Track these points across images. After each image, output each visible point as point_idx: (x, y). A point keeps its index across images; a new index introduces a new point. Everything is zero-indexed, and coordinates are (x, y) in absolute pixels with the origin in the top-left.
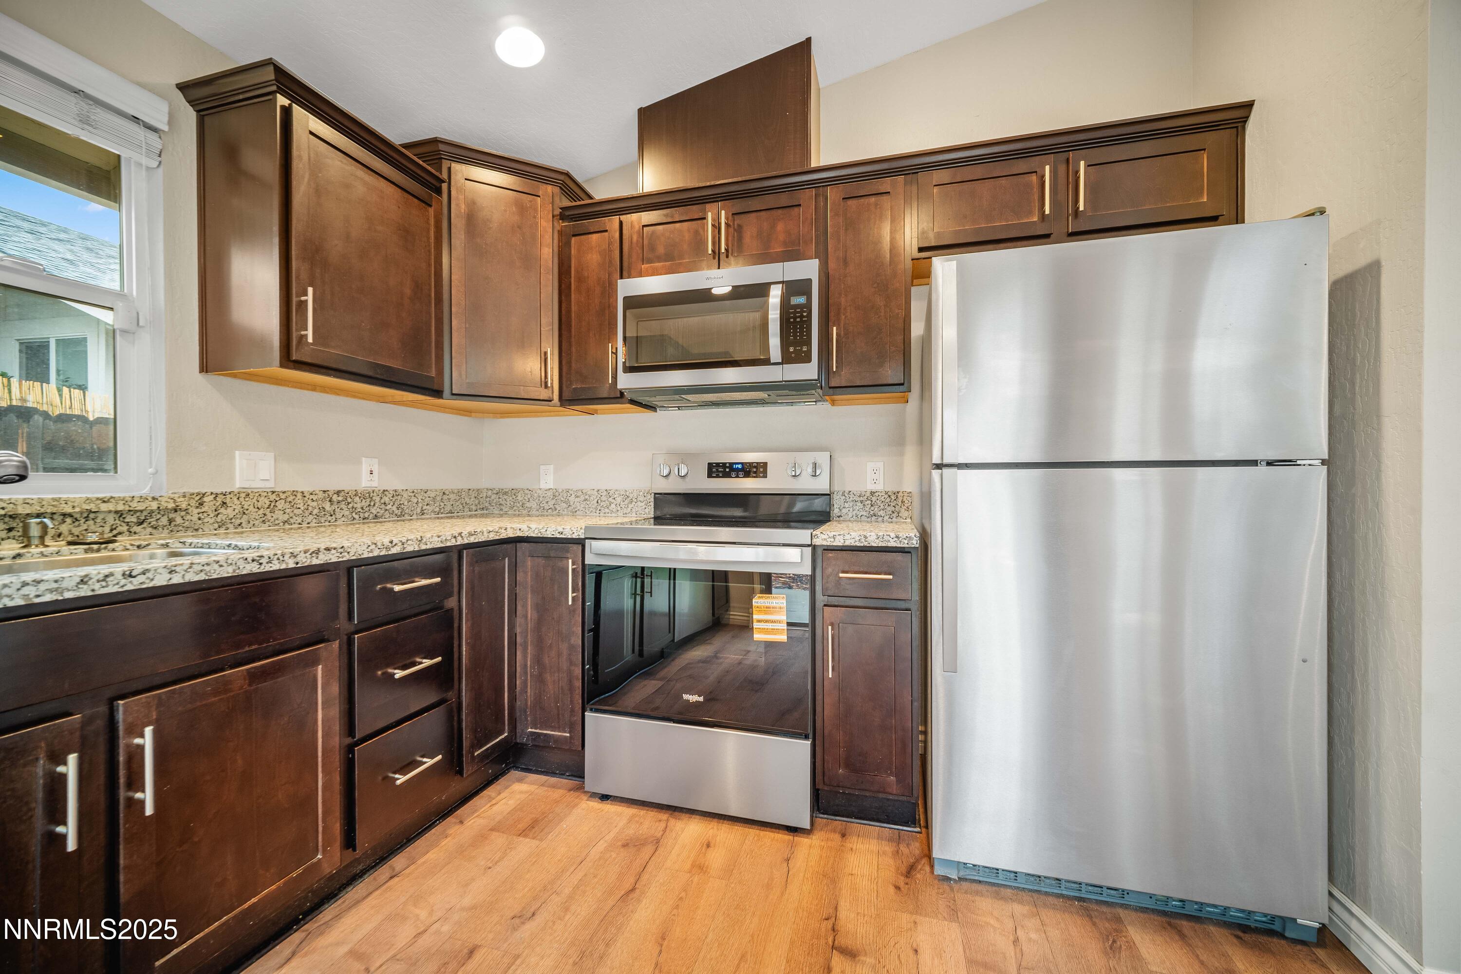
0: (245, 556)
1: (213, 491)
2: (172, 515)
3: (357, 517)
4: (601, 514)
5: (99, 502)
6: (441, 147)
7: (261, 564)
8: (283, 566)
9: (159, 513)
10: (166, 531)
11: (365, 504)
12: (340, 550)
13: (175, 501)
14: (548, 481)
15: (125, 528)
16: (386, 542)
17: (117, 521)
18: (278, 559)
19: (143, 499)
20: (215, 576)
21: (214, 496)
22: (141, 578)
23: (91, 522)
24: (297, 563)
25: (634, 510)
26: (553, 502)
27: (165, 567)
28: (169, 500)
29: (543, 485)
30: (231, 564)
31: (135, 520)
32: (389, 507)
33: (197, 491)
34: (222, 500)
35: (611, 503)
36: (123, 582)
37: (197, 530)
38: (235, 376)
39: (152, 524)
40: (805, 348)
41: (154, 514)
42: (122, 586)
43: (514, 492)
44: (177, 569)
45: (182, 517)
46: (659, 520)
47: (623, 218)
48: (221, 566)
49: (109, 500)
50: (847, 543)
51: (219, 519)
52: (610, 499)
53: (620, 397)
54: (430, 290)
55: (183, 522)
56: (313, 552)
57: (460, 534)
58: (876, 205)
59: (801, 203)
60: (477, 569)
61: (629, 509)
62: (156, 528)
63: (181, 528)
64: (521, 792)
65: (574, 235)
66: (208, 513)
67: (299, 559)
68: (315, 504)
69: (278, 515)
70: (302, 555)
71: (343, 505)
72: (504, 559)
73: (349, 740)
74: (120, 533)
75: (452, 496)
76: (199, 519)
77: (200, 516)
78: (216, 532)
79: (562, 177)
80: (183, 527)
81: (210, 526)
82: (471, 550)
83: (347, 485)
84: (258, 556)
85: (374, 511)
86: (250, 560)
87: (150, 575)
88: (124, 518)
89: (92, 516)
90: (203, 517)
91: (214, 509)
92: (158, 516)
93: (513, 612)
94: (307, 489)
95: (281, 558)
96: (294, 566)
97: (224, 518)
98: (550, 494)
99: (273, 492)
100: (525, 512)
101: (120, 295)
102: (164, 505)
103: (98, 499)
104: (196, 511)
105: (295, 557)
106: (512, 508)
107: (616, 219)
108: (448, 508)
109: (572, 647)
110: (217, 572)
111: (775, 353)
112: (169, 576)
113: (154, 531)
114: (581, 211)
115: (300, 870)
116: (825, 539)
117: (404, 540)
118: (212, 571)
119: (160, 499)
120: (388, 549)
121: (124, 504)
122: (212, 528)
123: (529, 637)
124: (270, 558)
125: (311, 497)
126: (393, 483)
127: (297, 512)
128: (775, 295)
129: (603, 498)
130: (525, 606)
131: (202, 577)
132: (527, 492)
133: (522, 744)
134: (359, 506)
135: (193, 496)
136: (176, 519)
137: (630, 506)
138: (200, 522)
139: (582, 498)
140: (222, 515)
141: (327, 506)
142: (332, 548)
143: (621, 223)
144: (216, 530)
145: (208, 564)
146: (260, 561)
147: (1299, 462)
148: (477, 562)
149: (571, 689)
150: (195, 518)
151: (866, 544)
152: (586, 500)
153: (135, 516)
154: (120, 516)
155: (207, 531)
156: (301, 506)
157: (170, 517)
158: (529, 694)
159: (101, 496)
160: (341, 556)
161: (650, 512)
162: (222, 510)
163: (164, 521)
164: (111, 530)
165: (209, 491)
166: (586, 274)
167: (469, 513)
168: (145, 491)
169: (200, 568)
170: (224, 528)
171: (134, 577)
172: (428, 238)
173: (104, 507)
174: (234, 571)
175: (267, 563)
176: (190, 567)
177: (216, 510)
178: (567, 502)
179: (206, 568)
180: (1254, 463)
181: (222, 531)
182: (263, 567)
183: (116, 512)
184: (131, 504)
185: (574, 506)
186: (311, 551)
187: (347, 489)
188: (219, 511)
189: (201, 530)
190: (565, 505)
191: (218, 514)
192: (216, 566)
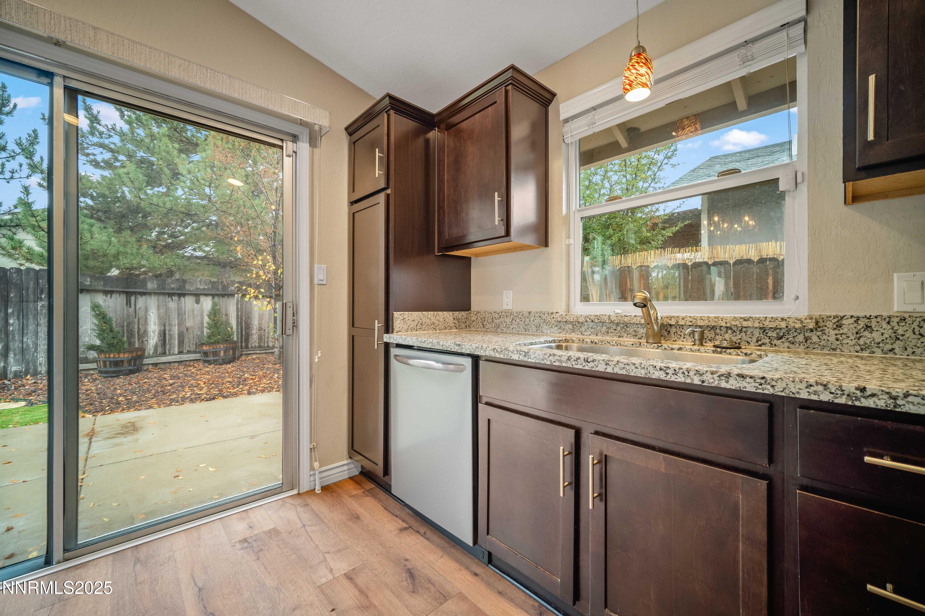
0: (655, 364)
1: (853, 314)
2: (808, 334)
5: (742, 320)
7: (667, 374)
8: (688, 381)
9: (795, 331)
10: (802, 347)
12: (759, 381)
13: (802, 322)
15: (767, 341)
17: (761, 335)
18: (683, 373)
19: (774, 319)
20: (632, 374)
21: (855, 319)
23: (743, 334)
24: (703, 382)
27: (604, 360)
28: (796, 321)
30: (644, 368)
31: (775, 336)
33: (834, 314)
34: (866, 323)
36: (584, 364)
37: (834, 350)
39: (789, 340)
41: (790, 332)
42: (584, 366)
44: (610, 363)
45: (818, 337)
48: (637, 368)
49: (748, 319)
51: (861, 341)
55: (818, 340)
56: (722, 375)
62: (793, 343)
63: (817, 346)
66: (847, 335)
67: (705, 378)
70: (709, 374)
74: (764, 344)
76: (837, 340)
77: (838, 336)
78: (856, 354)
80: (820, 345)
81: (850, 347)
84: (665, 367)
86: (658, 368)
87: (596, 363)
88: (767, 333)
89: (744, 330)
90: (841, 338)
91: (854, 332)
92: (795, 334)
95: (686, 373)
96: (700, 383)
97: (868, 342)
102: (792, 325)
103: (741, 318)
104: (834, 332)
105: (701, 375)
110: (634, 372)
112: (605, 367)
113: (791, 346)
118: (631, 370)
119: (788, 320)
121: (759, 322)
122: (852, 349)
124: (675, 370)
131: (624, 372)
135: (830, 319)
136: (812, 338)
138: (838, 342)
140: (865, 339)
142: (747, 376)
144: (857, 352)
145: (628, 365)
146: (667, 371)
150: (832, 338)
153: (775, 332)
154: (764, 331)
155: (846, 352)
157: (806, 336)
159: (743, 316)
160: (760, 387)
162: (866, 333)
163: (801, 338)
164: (757, 341)
165: (849, 314)
169: (623, 366)
170: (868, 351)
171: (589, 362)
173: (747, 324)
174: (646, 374)
175: (673, 374)
176: (618, 364)
177: (857, 333)
179: (626, 366)
181: (865, 354)
182: (669, 377)
183: (757, 328)
184: (764, 323)
186: (719, 373)
188: (861, 334)
189: (838, 350)
191: (861, 337)
192: (633, 367)
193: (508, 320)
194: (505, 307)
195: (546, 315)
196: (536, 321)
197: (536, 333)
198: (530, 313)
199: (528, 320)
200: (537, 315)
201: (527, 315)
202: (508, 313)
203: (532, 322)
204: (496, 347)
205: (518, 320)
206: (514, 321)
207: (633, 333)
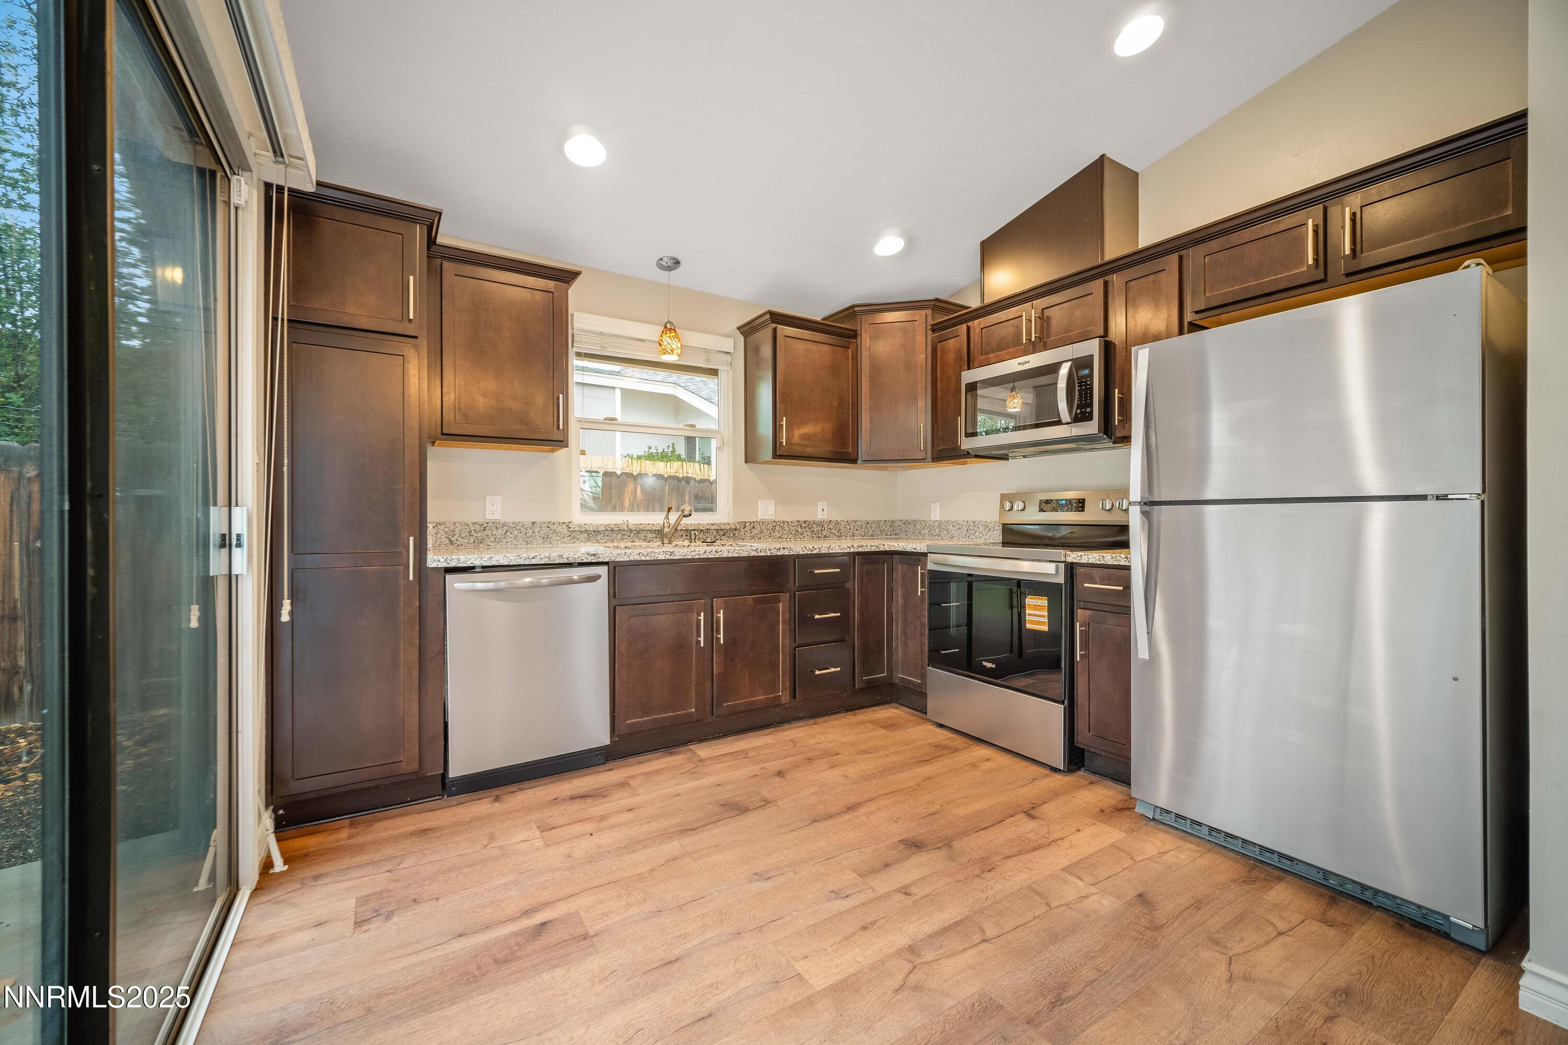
1: (750, 520)
2: (734, 532)
3: (815, 536)
4: (970, 540)
5: (711, 525)
6: (856, 309)
8: (766, 554)
9: (730, 531)
10: (733, 537)
11: (819, 528)
12: (789, 549)
13: (736, 526)
14: (936, 514)
15: (719, 537)
16: (811, 547)
17: (717, 534)
18: (764, 551)
19: (725, 524)
21: (751, 524)
22: (720, 553)
23: (708, 534)
25: (992, 537)
26: (939, 529)
28: (734, 525)
29: (933, 518)
30: (747, 551)
31: (722, 534)
32: (833, 531)
33: (744, 521)
34: (753, 525)
35: (976, 531)
36: (715, 554)
37: (743, 539)
38: (758, 463)
39: (728, 536)
40: (1088, 410)
42: (714, 556)
43: (914, 522)
44: (731, 552)
45: (738, 533)
46: (1005, 544)
47: (969, 324)
48: (744, 551)
49: (714, 524)
50: (1090, 561)
51: (752, 534)
52: (975, 528)
53: (967, 455)
54: (849, 399)
56: (778, 549)
57: (853, 546)
58: (1154, 281)
59: (1093, 292)
60: (864, 567)
61: (988, 536)
63: (737, 538)
64: (893, 713)
65: (939, 342)
66: (748, 531)
68: (793, 528)
69: (776, 533)
70: (773, 550)
71: (808, 530)
72: (883, 564)
73: (794, 645)
74: (717, 539)
75: (874, 525)
76: (745, 533)
77: (745, 531)
78: (750, 540)
79: (932, 303)
80: (739, 536)
81: (749, 538)
82: (861, 557)
83: (809, 517)
84: (757, 549)
85: (824, 533)
86: (754, 550)
87: (722, 553)
88: (719, 533)
89: (709, 531)
91: (750, 529)
93: (890, 598)
94: (789, 520)
96: (770, 554)
98: (936, 524)
99: (774, 521)
100: (921, 537)
101: (718, 432)
102: (732, 528)
104: (743, 530)
106: (913, 534)
107: (964, 327)
108: (871, 533)
109: (922, 624)
111: (1065, 416)
112: (728, 554)
113: (729, 539)
114: (948, 323)
115: (772, 696)
116: (1075, 558)
117: (820, 547)
118: (741, 553)
119: (731, 524)
120: (812, 551)
121: (719, 526)
123: (899, 616)
124: (761, 550)
125: (792, 524)
126: (836, 517)
127: (785, 532)
128: (1064, 370)
129: (971, 527)
130: (897, 595)
131: (737, 555)
132: (923, 522)
133: (895, 684)
134: (816, 530)
135: (743, 523)
136: (736, 533)
137: (989, 533)
138: (744, 536)
139: (957, 527)
140: (753, 531)
141: (799, 529)
142: (785, 547)
143: (968, 328)
145: (740, 551)
147: (1450, 497)
148: (864, 564)
149: (922, 652)
151: (1104, 562)
152: (959, 529)
153: (722, 532)
154: (718, 531)
155: (747, 540)
156: (786, 529)
158: (899, 652)
159: (711, 522)
160: (789, 552)
161: (999, 539)
163: (732, 535)
164: (715, 538)
166: (947, 369)
167: (885, 537)
168: (725, 521)
169: (737, 551)
170: (754, 539)
172: (848, 368)
173: (713, 527)
174: (748, 554)
175: (760, 552)
178: (947, 530)
180: (1424, 497)
181: (753, 541)
182: (758, 554)
183: (716, 530)
184: (721, 526)
185: (951, 533)
187: (809, 520)
190: (946, 533)
193: (500, 533)
194: (489, 517)
195: (556, 525)
196: (542, 532)
197: (542, 546)
198: (533, 523)
199: (531, 531)
200: (544, 525)
201: (530, 525)
202: (496, 525)
203: (537, 533)
204: (642, 552)
205: (516, 532)
206: (508, 533)
207: (644, 538)
